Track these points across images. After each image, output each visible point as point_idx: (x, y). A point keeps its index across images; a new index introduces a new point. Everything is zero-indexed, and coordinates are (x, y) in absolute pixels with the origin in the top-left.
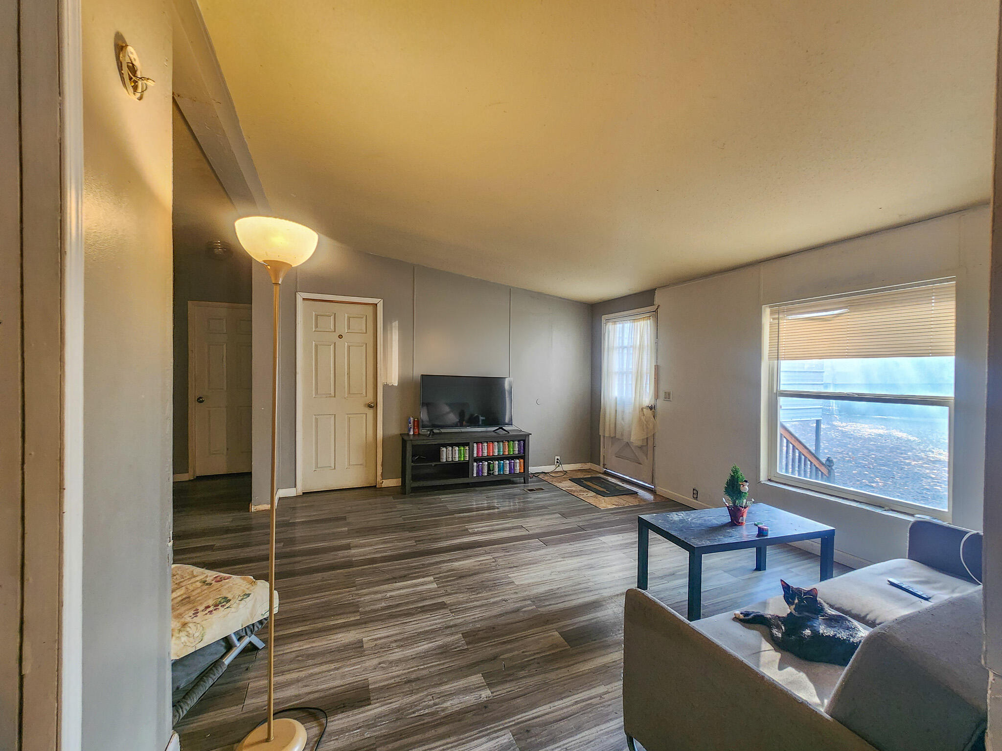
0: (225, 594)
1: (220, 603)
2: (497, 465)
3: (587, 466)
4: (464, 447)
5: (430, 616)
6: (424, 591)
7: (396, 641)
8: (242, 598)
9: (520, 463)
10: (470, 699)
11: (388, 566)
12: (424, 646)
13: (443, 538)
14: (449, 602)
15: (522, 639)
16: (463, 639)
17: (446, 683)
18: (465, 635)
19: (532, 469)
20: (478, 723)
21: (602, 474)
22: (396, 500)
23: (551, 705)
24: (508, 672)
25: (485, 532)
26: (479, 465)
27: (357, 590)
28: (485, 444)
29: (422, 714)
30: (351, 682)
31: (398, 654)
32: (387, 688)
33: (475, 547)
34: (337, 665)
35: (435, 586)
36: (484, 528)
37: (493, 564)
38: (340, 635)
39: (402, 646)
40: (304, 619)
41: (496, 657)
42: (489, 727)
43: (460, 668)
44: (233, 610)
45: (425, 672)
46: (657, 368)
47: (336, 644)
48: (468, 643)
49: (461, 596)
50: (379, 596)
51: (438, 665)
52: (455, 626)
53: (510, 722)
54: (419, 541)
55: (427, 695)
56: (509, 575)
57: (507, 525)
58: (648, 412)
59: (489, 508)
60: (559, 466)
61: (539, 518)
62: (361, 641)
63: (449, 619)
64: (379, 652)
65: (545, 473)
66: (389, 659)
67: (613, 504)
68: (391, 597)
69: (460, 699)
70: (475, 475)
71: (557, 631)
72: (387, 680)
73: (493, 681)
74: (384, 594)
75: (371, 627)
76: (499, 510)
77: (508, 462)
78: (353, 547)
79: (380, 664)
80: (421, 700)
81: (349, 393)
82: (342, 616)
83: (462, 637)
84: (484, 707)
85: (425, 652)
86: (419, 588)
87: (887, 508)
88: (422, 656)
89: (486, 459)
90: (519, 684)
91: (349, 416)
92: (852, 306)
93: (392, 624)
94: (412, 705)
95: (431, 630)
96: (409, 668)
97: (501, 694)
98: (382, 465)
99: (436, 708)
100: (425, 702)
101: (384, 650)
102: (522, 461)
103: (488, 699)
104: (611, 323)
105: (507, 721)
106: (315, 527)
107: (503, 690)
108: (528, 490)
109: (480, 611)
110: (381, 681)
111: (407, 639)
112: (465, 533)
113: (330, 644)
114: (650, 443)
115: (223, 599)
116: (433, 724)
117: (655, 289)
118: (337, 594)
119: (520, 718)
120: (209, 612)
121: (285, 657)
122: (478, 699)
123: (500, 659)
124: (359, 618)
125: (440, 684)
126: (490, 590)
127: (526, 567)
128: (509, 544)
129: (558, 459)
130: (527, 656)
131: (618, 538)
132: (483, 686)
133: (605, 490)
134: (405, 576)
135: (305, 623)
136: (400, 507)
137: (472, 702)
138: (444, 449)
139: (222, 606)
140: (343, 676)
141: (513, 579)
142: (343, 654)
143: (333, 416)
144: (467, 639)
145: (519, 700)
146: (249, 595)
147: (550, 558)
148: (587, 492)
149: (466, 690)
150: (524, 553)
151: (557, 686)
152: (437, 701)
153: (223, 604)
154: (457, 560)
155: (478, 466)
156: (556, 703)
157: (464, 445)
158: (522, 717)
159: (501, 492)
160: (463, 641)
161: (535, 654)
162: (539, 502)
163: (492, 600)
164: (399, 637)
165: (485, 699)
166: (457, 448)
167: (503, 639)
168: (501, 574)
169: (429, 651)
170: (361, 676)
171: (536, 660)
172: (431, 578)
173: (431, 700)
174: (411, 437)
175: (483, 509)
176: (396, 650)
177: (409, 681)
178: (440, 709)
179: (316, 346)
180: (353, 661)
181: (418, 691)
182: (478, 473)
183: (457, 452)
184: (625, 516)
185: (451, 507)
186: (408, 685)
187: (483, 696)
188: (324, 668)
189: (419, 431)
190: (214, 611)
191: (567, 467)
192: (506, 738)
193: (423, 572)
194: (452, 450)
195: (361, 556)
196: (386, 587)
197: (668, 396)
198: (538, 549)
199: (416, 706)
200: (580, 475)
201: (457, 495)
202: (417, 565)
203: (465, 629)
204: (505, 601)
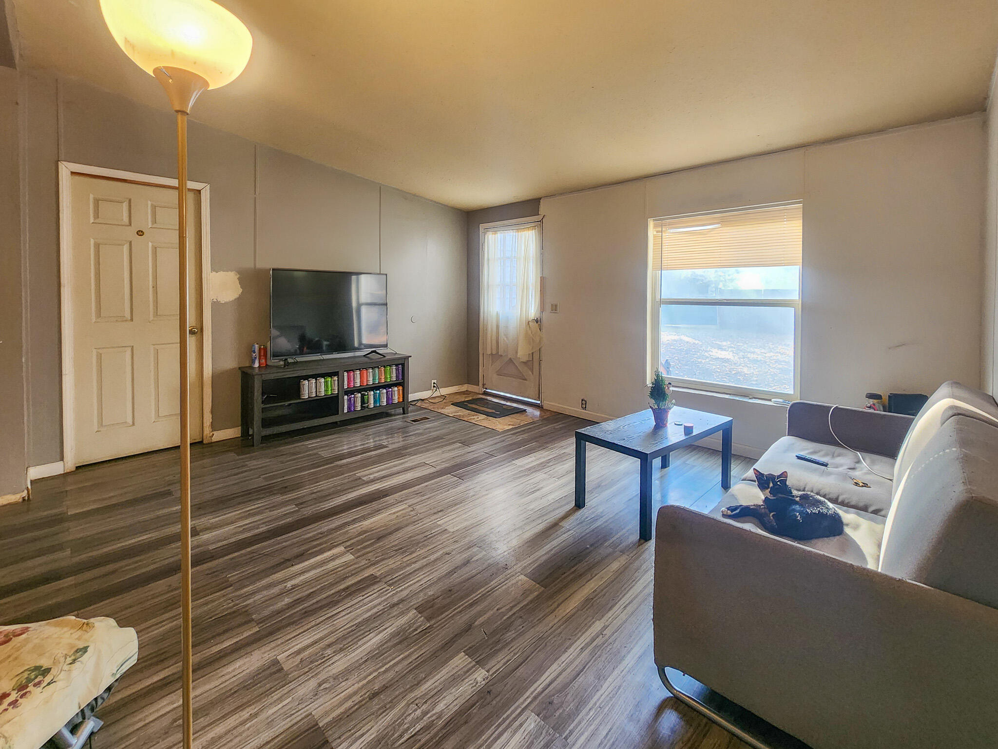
0: (32, 661)
1: (29, 680)
2: (372, 396)
3: (465, 388)
4: (331, 378)
5: (362, 598)
6: (338, 568)
7: (329, 646)
8: (73, 657)
9: (399, 390)
10: (465, 690)
11: (269, 546)
12: (374, 640)
13: (334, 493)
14: (379, 573)
15: (490, 595)
16: (420, 615)
17: (425, 679)
18: (420, 609)
19: (412, 397)
20: (488, 717)
21: (482, 394)
22: (240, 457)
23: (559, 661)
24: (494, 639)
25: (384, 477)
26: (350, 398)
27: (237, 590)
28: (358, 372)
29: (413, 734)
30: (287, 726)
31: (340, 663)
32: (347, 716)
33: (379, 498)
34: (252, 710)
35: (349, 557)
36: (379, 473)
37: (412, 513)
38: (238, 664)
39: (341, 650)
40: (163, 657)
41: (471, 625)
42: (505, 716)
43: (434, 655)
44: (59, 685)
45: (390, 675)
46: (542, 279)
47: (234, 679)
48: (428, 619)
49: (391, 561)
50: (275, 590)
51: (403, 659)
52: (402, 601)
53: (525, 700)
54: (302, 504)
55: (408, 705)
56: (438, 523)
57: (407, 465)
58: (534, 325)
59: (377, 448)
60: (436, 390)
61: (439, 451)
62: (276, 662)
63: (389, 595)
64: (311, 669)
65: (423, 400)
66: (331, 674)
67: (509, 425)
68: (294, 587)
69: (454, 694)
70: (346, 411)
71: (521, 574)
72: (341, 704)
73: (482, 657)
74: (280, 587)
75: (281, 637)
76: (388, 449)
77: (385, 391)
78: (202, 531)
79: (320, 685)
80: (403, 714)
81: (156, 314)
82: (227, 635)
83: (417, 613)
84: (485, 694)
85: (378, 648)
86: (331, 565)
87: (751, 397)
88: (375, 655)
89: (359, 390)
90: (512, 649)
91: (156, 347)
92: (723, 222)
93: (313, 623)
94: (394, 726)
95: (371, 616)
96: (365, 678)
97: (499, 669)
98: (212, 412)
99: (429, 718)
100: (410, 715)
101: (316, 663)
102: (401, 388)
103: (487, 681)
104: (491, 233)
105: (521, 700)
106: (121, 514)
107: (498, 663)
108: (412, 421)
109: (423, 574)
110: (332, 710)
111: (344, 637)
112: (359, 482)
113: (226, 681)
114: (536, 357)
115: (33, 671)
116: (434, 741)
117: (541, 198)
118: (206, 604)
119: (534, 691)
120: (9, 705)
121: (151, 730)
122: (475, 686)
123: (477, 626)
124: (258, 629)
125: (418, 684)
126: (425, 546)
127: (453, 509)
128: (420, 486)
129: (434, 383)
130: (504, 614)
131: (531, 460)
132: (472, 667)
133: (494, 411)
134: (302, 555)
135: (166, 664)
136: (253, 463)
137: (470, 692)
138: (306, 382)
139: (35, 685)
140: (270, 724)
141: (444, 526)
142: (255, 690)
143: (130, 349)
144: (425, 614)
145: (521, 670)
146: (85, 650)
147: (473, 493)
148: (476, 415)
149: (455, 680)
150: (441, 493)
151: (554, 637)
152: (424, 707)
153: (37, 680)
154: (364, 518)
155: (349, 400)
156: (563, 658)
157: (331, 375)
158: (535, 690)
159: (383, 428)
160: (420, 617)
161: (512, 608)
162: (430, 432)
163: (433, 558)
164: (331, 639)
165: (483, 682)
166: (322, 380)
167: (468, 601)
168: (427, 523)
169: (383, 645)
170: (299, 713)
171: (517, 615)
172: (341, 549)
173: (416, 710)
174: (257, 371)
175: (368, 450)
176: (336, 658)
177: (375, 695)
178: (434, 718)
179: (97, 246)
180: (276, 696)
181: (393, 704)
182: (349, 408)
183: (323, 385)
184: (527, 435)
185: (325, 454)
186: (376, 700)
187: (479, 679)
188: (232, 721)
189: (266, 362)
190: (20, 701)
191: (444, 391)
192: (532, 722)
193: (326, 542)
194: (316, 382)
195: (221, 541)
196: (279, 576)
197: (554, 308)
198: (455, 485)
199: (400, 725)
200: (462, 399)
201: (326, 438)
202: (314, 536)
203: (415, 602)
204: (448, 554)
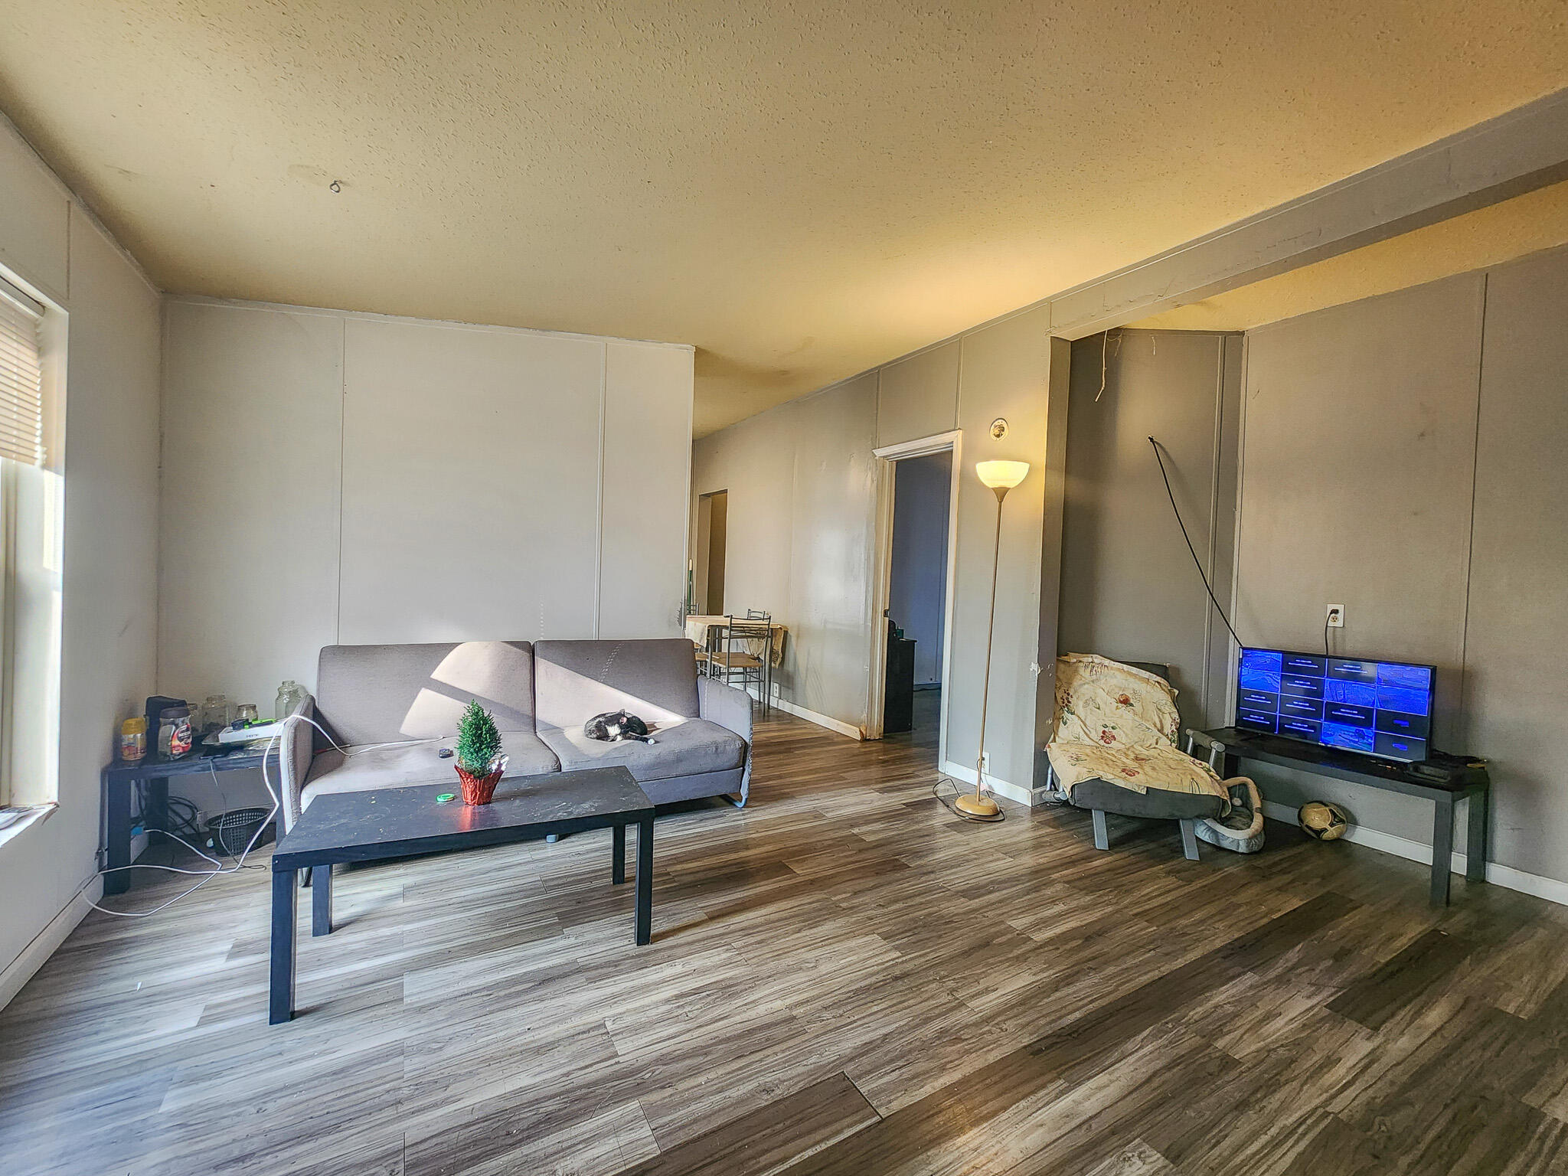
48: (898, 861)
56: (898, 954)
130: (828, 853)
204: (880, 905)
